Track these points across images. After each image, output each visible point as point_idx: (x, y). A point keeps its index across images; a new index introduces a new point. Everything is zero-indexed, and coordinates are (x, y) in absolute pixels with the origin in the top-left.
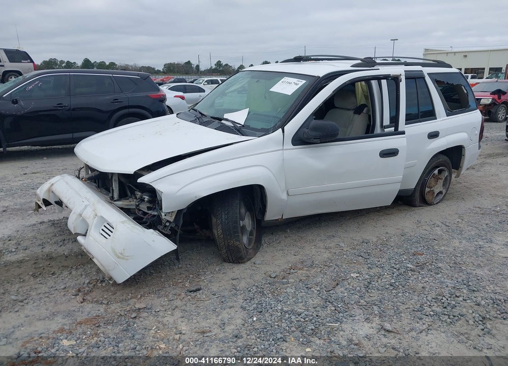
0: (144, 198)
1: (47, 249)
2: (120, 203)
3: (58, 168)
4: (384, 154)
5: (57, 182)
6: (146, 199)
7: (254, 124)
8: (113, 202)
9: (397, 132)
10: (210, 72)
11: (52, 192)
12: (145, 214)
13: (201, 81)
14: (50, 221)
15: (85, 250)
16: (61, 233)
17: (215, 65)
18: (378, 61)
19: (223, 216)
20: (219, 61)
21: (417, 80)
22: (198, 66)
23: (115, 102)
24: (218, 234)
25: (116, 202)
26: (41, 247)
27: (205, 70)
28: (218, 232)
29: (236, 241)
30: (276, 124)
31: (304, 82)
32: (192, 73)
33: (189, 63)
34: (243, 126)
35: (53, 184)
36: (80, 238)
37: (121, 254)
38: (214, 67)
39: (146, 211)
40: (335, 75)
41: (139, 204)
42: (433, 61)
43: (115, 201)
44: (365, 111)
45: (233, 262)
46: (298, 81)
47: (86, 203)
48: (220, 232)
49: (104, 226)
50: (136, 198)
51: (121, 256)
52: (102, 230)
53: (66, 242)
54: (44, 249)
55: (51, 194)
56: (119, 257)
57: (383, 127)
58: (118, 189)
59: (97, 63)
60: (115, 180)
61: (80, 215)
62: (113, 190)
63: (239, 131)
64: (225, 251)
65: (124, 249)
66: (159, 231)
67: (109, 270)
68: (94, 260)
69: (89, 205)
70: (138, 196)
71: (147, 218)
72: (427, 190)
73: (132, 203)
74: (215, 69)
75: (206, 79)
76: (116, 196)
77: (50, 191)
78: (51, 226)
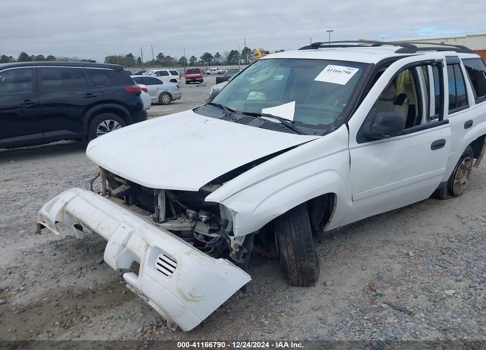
0: (202, 218)
1: (65, 283)
2: (168, 225)
3: (34, 173)
4: (435, 146)
5: (72, 199)
6: (203, 219)
7: (307, 120)
8: (159, 224)
9: (442, 122)
10: (152, 64)
11: (67, 212)
12: (207, 238)
13: (150, 73)
14: (52, 243)
15: (132, 290)
16: (72, 258)
17: (157, 57)
18: (418, 46)
19: (293, 233)
20: (161, 54)
21: (454, 65)
22: (139, 59)
23: (89, 97)
24: (288, 255)
25: (161, 224)
26: (56, 280)
27: (146, 63)
28: (288, 252)
29: (311, 261)
30: (337, 120)
31: (357, 70)
32: (135, 65)
33: (130, 55)
34: (293, 122)
35: (66, 203)
36: (128, 277)
37: (191, 295)
38: (156, 59)
39: (207, 234)
40: (389, 62)
41: (195, 226)
42: (456, 46)
43: (162, 222)
44: (406, 101)
45: (303, 286)
46: (348, 69)
47: (129, 230)
48: (291, 252)
49: (160, 258)
50: (188, 217)
51: (190, 298)
52: (158, 264)
53: (84, 270)
54: (59, 282)
55: (65, 215)
56: (187, 300)
57: (429, 118)
58: (165, 208)
59: (35, 57)
60: (162, 197)
61: (124, 246)
62: (159, 210)
63: (292, 129)
64: (296, 274)
65: (194, 289)
66: (230, 259)
67: (175, 317)
68: (151, 303)
69: (134, 231)
70: (190, 215)
71: (209, 244)
72: (456, 181)
73: (184, 224)
74: (157, 61)
75: (155, 71)
76: (162, 216)
77: (64, 211)
78: (56, 249)
